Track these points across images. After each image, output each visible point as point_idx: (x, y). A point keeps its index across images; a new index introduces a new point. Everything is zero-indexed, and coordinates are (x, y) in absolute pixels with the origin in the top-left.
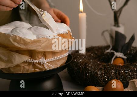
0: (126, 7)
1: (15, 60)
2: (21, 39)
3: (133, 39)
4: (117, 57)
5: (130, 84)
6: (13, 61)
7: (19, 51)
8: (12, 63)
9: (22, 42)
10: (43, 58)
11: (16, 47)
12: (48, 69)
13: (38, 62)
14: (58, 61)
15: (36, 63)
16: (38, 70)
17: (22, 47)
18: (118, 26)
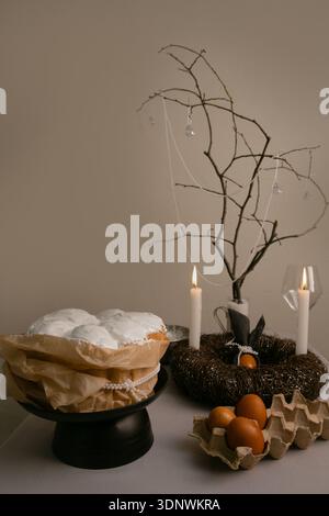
0: (252, 272)
1: (85, 387)
2: (96, 349)
3: (262, 323)
4: (243, 354)
5: (274, 401)
6: (82, 390)
7: (93, 371)
8: (80, 394)
9: (98, 354)
10: (129, 379)
11: (87, 364)
13: (121, 387)
15: (119, 390)
16: (122, 404)
17: (99, 363)
18: (240, 302)
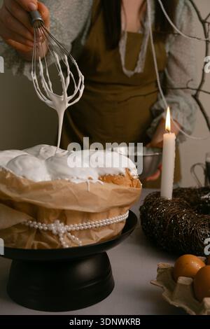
10: (58, 221)
12: (67, 246)
13: (46, 228)
14: (95, 231)
15: (43, 230)
